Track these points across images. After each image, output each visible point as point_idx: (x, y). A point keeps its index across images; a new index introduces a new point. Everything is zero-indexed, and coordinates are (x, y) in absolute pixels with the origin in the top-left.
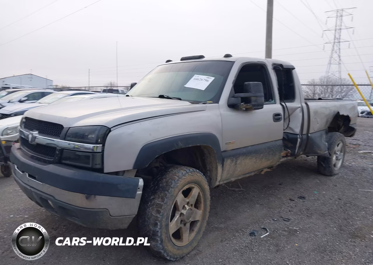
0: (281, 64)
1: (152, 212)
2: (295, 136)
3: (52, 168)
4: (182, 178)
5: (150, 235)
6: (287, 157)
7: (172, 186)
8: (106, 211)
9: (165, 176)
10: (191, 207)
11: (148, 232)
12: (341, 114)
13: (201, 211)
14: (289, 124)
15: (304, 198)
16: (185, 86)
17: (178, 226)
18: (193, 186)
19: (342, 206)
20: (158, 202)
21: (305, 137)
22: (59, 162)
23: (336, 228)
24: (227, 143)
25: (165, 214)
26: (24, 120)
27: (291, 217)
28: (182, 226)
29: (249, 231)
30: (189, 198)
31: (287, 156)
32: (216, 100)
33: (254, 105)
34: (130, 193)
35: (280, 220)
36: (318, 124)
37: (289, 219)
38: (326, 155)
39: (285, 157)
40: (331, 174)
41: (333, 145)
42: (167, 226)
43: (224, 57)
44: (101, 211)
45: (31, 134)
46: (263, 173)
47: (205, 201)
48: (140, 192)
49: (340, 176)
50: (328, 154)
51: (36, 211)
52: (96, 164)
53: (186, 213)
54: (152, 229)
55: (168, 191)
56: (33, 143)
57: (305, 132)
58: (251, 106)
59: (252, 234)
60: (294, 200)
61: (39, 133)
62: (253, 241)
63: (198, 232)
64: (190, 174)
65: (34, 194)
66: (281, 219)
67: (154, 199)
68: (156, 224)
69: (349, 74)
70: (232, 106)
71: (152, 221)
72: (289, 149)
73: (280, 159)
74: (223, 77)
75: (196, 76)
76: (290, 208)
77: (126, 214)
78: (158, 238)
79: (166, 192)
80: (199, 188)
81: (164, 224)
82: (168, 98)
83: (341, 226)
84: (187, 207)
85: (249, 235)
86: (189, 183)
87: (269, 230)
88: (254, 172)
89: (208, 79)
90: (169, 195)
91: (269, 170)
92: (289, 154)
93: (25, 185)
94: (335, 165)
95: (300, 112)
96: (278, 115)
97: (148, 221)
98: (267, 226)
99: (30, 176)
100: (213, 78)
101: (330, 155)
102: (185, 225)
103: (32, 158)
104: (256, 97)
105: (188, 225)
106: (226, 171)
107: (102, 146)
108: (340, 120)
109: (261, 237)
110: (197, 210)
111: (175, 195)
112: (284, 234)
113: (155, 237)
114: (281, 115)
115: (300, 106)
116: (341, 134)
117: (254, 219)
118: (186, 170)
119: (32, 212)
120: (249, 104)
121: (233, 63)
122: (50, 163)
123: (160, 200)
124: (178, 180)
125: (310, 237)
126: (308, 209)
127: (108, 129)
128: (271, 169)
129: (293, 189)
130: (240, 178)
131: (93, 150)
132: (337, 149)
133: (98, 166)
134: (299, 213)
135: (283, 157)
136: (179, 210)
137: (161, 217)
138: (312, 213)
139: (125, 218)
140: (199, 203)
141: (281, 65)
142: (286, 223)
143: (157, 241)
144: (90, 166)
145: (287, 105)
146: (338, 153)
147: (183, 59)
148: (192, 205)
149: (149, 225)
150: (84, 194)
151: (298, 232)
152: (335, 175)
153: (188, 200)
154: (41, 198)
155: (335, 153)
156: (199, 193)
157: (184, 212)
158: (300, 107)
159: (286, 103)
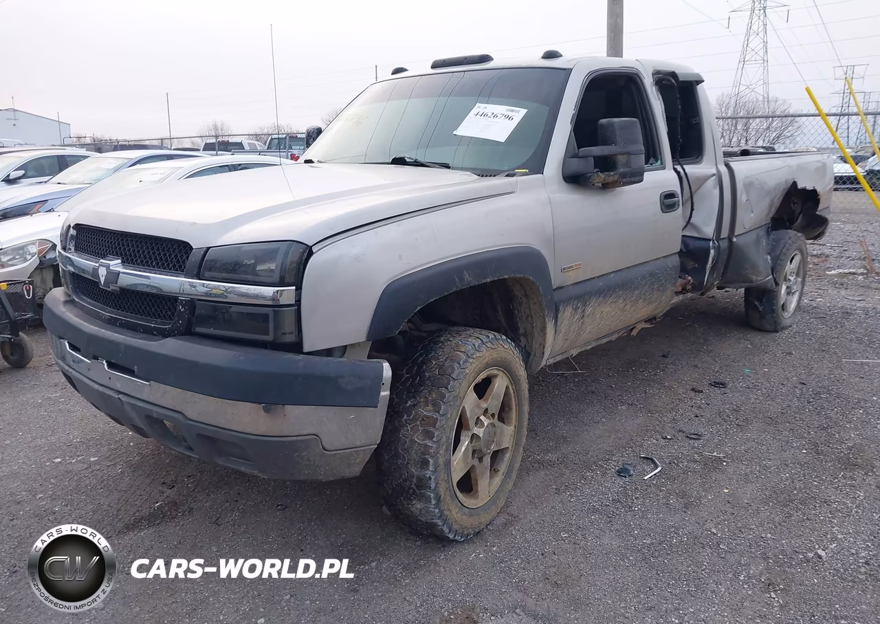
0: (674, 72)
1: (413, 435)
2: (703, 243)
3: (171, 347)
4: (474, 356)
5: (410, 488)
6: (685, 293)
7: (454, 376)
8: (315, 439)
9: (433, 354)
10: (492, 421)
11: (405, 480)
12: (800, 186)
13: (512, 427)
14: (691, 217)
15: (723, 385)
16: (454, 133)
17: (467, 463)
18: (496, 372)
19: (812, 400)
20: (425, 413)
21: (724, 244)
22: (187, 332)
23: (806, 450)
24: (564, 269)
25: (444, 439)
26: (72, 232)
27: (701, 430)
28: (476, 462)
29: (614, 465)
30: (487, 400)
31: (684, 291)
32: (536, 165)
33: (623, 175)
34: (365, 398)
35: (680, 439)
36: (752, 212)
37: (700, 434)
38: (769, 285)
39: (681, 293)
40: (776, 328)
41: (781, 260)
42: (448, 463)
43: (543, 58)
44: (302, 441)
45: (103, 266)
46: (634, 333)
47: (519, 405)
48: (385, 393)
49: (794, 330)
50: (773, 281)
51: (113, 446)
52: (284, 334)
53: (484, 433)
54: (415, 473)
55: (447, 388)
56: (112, 288)
57: (725, 233)
58: (616, 177)
59: (622, 472)
60: (702, 391)
61: (123, 262)
62: (628, 487)
63: (508, 475)
64: (489, 345)
65: (128, 408)
66: (680, 436)
67: (415, 405)
68: (425, 464)
69: (808, 90)
70: (574, 179)
71: (414, 455)
72: (689, 275)
73: (672, 298)
74: (548, 108)
75: (478, 107)
76: (695, 410)
77: (358, 443)
78: (429, 493)
79: (443, 390)
80: (508, 376)
81: (441, 461)
82: (417, 164)
83: (816, 445)
84: (486, 421)
85: (616, 475)
86: (488, 366)
87: (660, 462)
88: (618, 331)
89: (511, 114)
90: (449, 396)
91: (648, 326)
92: (689, 287)
93: (101, 389)
94: (784, 307)
95: (715, 188)
96: (671, 195)
97: (405, 455)
98: (654, 452)
99: (111, 365)
100: (523, 112)
101: (777, 284)
102: (481, 460)
103: (111, 323)
104: (629, 154)
105: (487, 460)
106: (561, 334)
107: (296, 290)
108: (796, 201)
109: (646, 478)
110: (503, 425)
111: (461, 395)
112: (695, 468)
113: (422, 491)
114: (678, 195)
115: (714, 171)
116: (799, 234)
117: (620, 439)
118: (481, 337)
119: (106, 449)
120: (612, 173)
121: (567, 72)
122: (164, 334)
123: (430, 407)
124: (465, 362)
125: (751, 472)
126: (736, 411)
127: (306, 249)
128: (651, 324)
129: (696, 366)
130: (588, 348)
131: (274, 299)
132: (791, 267)
133: (290, 338)
134: (718, 420)
135: (677, 293)
136: (468, 429)
137: (434, 446)
138: (747, 419)
139: (355, 451)
140: (507, 409)
141: (673, 75)
142: (694, 443)
143: (428, 500)
144: (270, 338)
145: (686, 171)
146: (792, 278)
147: (436, 65)
148: (493, 415)
149: (409, 466)
150: (260, 403)
151: (725, 464)
152: (784, 328)
153: (485, 405)
154: (149, 418)
155: (786, 279)
156: (507, 387)
157: (480, 432)
158: (714, 175)
159: (685, 167)
